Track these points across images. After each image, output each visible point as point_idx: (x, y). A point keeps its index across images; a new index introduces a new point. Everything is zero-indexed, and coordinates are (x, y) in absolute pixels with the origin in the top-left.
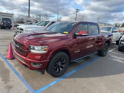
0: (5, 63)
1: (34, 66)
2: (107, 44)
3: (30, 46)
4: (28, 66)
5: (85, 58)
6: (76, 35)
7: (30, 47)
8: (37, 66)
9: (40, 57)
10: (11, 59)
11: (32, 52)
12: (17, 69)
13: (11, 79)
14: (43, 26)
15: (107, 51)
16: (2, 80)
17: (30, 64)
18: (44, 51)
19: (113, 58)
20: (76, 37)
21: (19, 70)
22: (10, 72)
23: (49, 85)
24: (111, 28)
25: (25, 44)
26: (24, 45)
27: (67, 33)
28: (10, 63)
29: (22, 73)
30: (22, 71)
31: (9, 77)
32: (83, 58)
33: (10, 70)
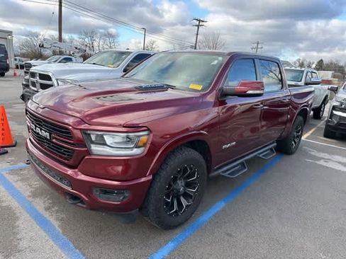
2: (300, 118)
3: (89, 132)
6: (226, 95)
7: (89, 134)
8: (114, 199)
9: (120, 169)
11: (95, 152)
12: (39, 205)
13: (23, 244)
15: (299, 137)
18: (135, 150)
20: (226, 101)
21: (47, 209)
22: (17, 218)
25: (70, 128)
27: (199, 87)
29: (57, 219)
30: (57, 212)
31: (18, 237)
32: (242, 164)
33: (17, 212)
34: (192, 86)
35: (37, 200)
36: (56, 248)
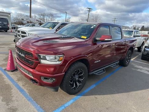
0: (5, 77)
1: (45, 81)
2: (130, 51)
4: (37, 81)
5: (106, 69)
6: (96, 41)
8: (49, 81)
9: (52, 69)
10: (12, 71)
11: (42, 63)
12: (20, 84)
13: (14, 99)
14: (51, 29)
15: (130, 59)
17: (40, 79)
18: (58, 62)
19: (138, 69)
20: (97, 43)
21: (23, 86)
22: (12, 89)
24: (133, 31)
25: (33, 53)
26: (31, 53)
27: (85, 37)
28: (11, 76)
29: (27, 90)
30: (27, 87)
31: (12, 96)
32: (103, 69)
33: (12, 86)
34: (83, 37)
35: (20, 82)
36: (26, 100)
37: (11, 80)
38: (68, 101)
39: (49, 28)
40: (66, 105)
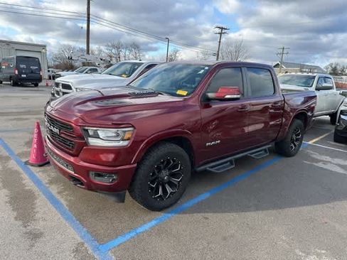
0: (25, 176)
1: (97, 180)
3: (86, 128)
4: (81, 180)
5: (236, 160)
6: (209, 99)
7: (87, 130)
8: (106, 181)
9: (111, 157)
10: (40, 166)
11: (91, 144)
12: (54, 190)
13: (38, 216)
14: (124, 78)
15: (300, 140)
16: (16, 218)
17: (87, 177)
18: (121, 142)
19: (318, 161)
20: (211, 104)
21: (59, 193)
22: (36, 199)
23: (138, 231)
24: (314, 77)
26: (71, 126)
27: (185, 93)
28: (37, 175)
29: (66, 200)
30: (67, 195)
31: (35, 210)
32: (231, 161)
33: (36, 193)
34: (179, 92)
35: (53, 186)
36: (62, 219)
37: (37, 182)
38: (145, 223)
39: (120, 75)
40: (140, 230)
